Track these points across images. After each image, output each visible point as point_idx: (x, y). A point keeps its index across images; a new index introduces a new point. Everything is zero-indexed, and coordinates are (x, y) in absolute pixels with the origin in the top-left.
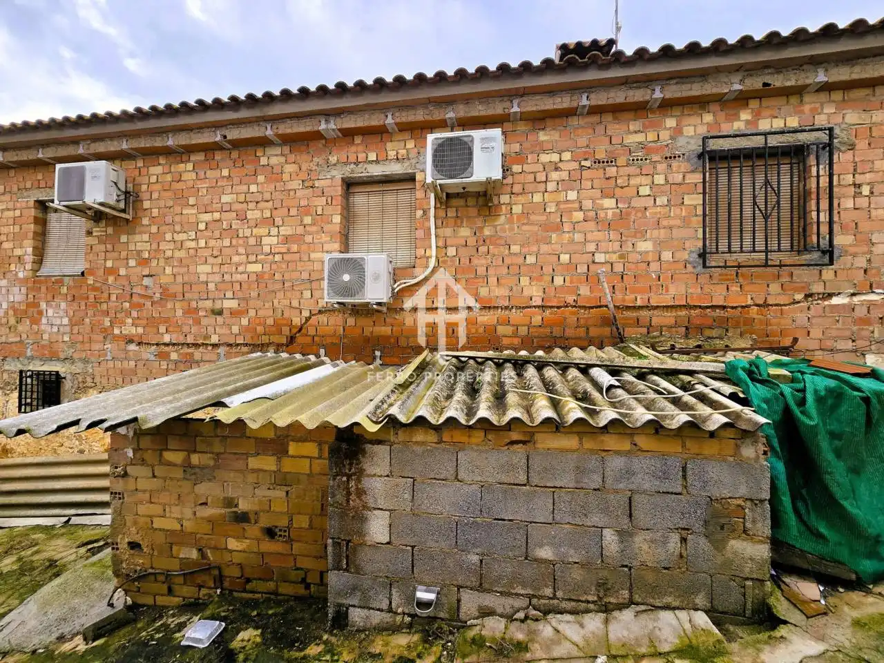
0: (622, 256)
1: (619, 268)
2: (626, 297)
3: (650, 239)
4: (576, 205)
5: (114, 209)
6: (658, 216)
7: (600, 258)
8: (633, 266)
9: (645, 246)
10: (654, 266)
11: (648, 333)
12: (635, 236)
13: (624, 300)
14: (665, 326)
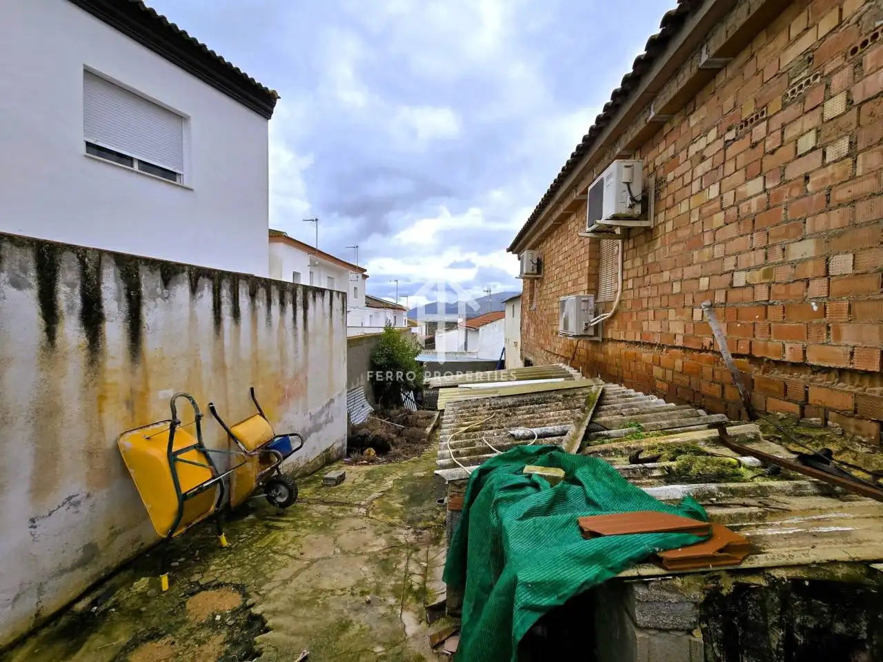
0: (767, 274)
1: (762, 294)
2: (769, 344)
3: (811, 236)
4: (717, 204)
5: (533, 274)
6: (830, 183)
7: (740, 279)
8: (782, 290)
9: (804, 249)
10: (818, 288)
11: (803, 415)
12: (786, 235)
13: (766, 349)
14: (833, 410)
